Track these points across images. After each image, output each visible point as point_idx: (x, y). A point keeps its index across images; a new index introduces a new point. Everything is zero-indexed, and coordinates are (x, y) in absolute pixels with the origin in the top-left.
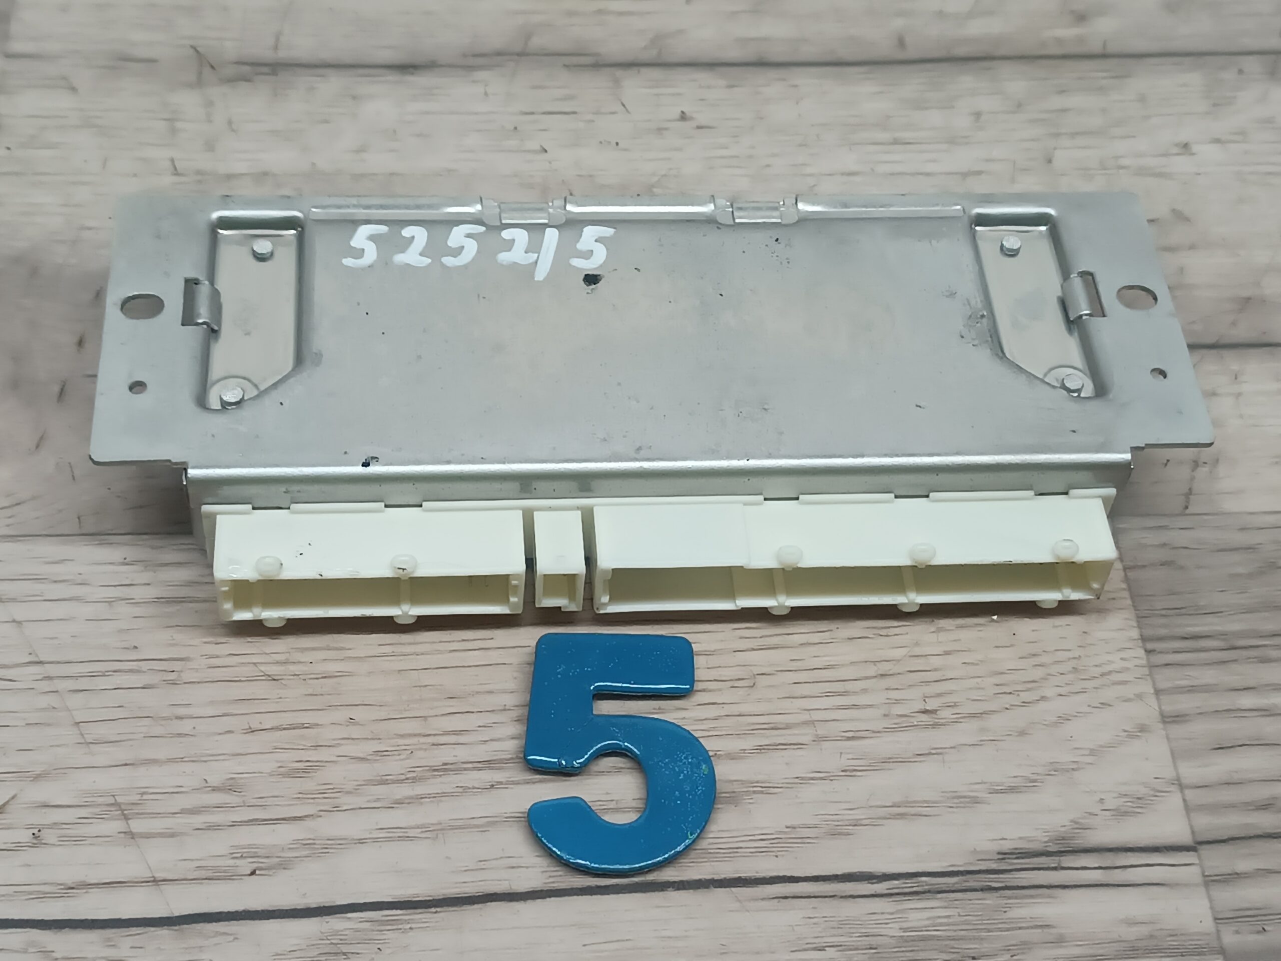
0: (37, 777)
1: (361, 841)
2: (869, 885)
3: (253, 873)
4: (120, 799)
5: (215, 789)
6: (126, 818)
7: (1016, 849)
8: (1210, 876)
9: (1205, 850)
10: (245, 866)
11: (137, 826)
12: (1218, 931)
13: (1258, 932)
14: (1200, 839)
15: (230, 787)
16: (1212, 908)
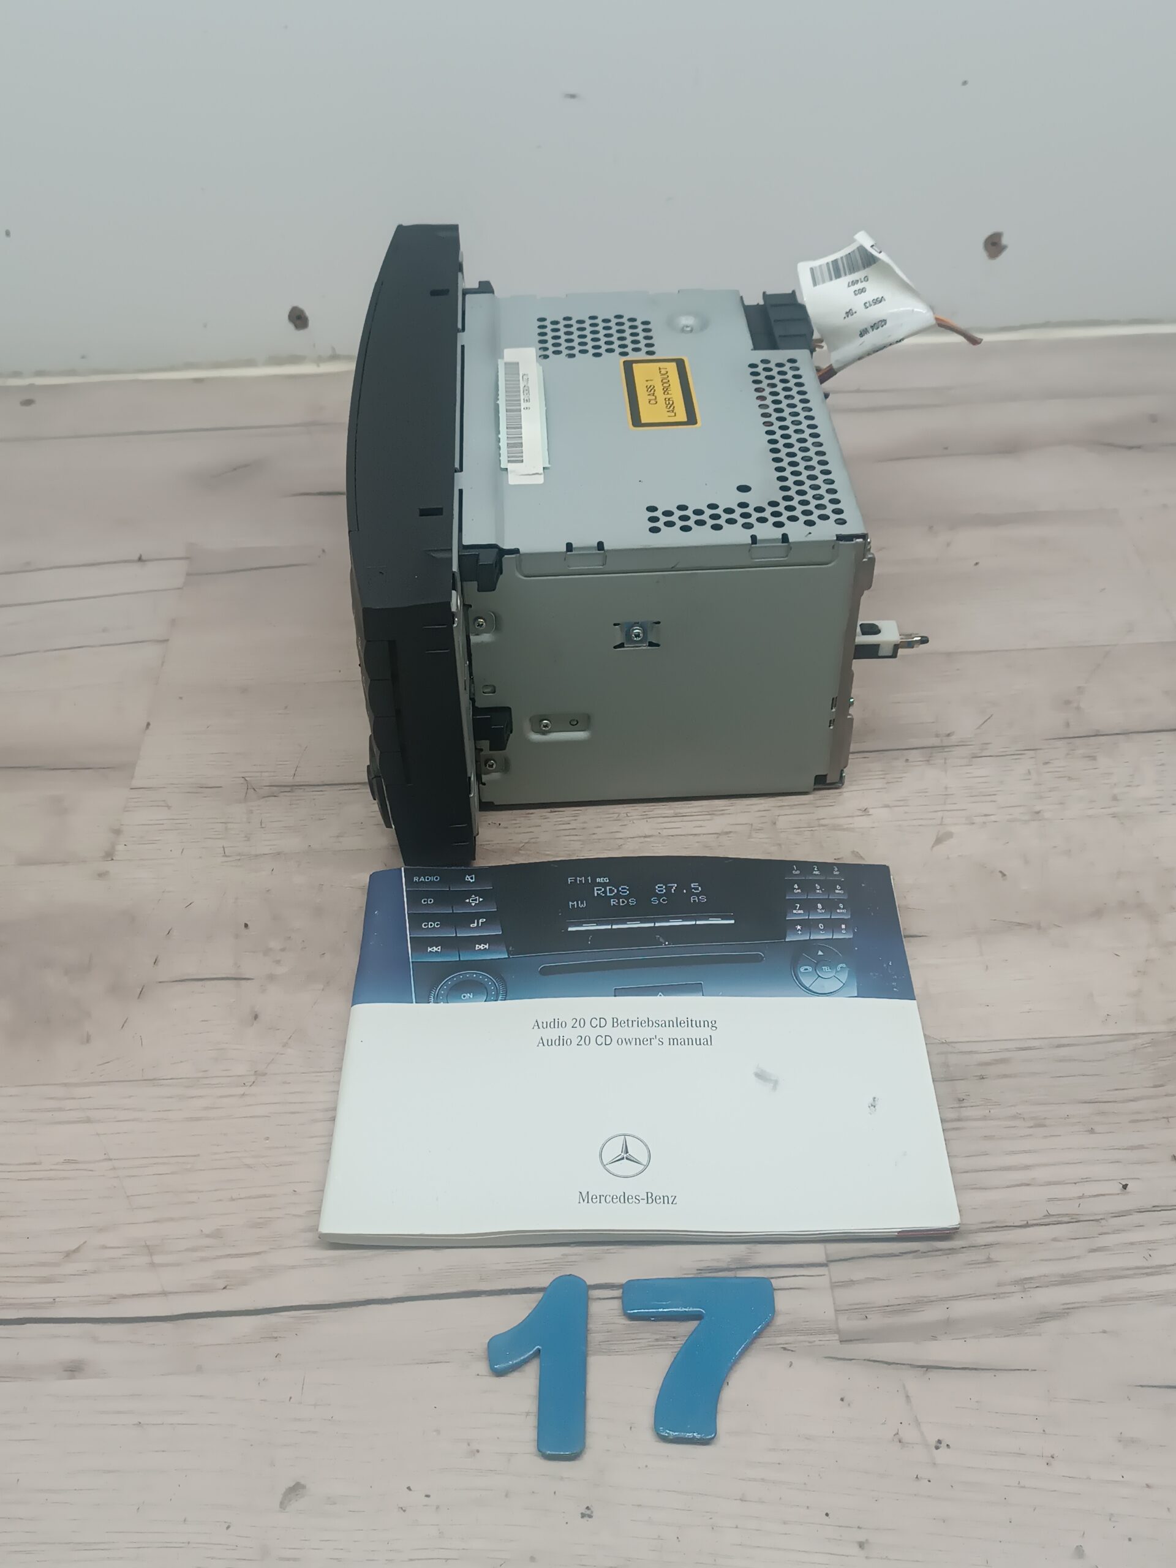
0: (101, 1230)
1: (293, 1267)
2: (611, 1291)
3: (224, 1288)
4: (148, 1243)
5: (208, 1236)
6: (151, 1254)
7: (708, 1267)
8: (836, 1282)
9: (832, 1266)
10: (221, 1283)
11: (157, 1259)
12: (837, 1319)
13: (864, 1319)
14: (830, 1259)
15: (217, 1234)
16: (834, 1304)
